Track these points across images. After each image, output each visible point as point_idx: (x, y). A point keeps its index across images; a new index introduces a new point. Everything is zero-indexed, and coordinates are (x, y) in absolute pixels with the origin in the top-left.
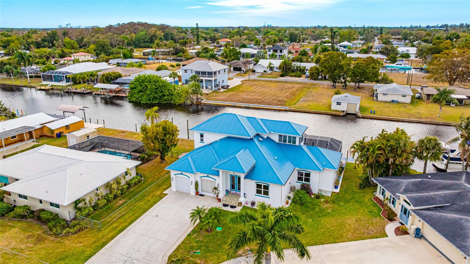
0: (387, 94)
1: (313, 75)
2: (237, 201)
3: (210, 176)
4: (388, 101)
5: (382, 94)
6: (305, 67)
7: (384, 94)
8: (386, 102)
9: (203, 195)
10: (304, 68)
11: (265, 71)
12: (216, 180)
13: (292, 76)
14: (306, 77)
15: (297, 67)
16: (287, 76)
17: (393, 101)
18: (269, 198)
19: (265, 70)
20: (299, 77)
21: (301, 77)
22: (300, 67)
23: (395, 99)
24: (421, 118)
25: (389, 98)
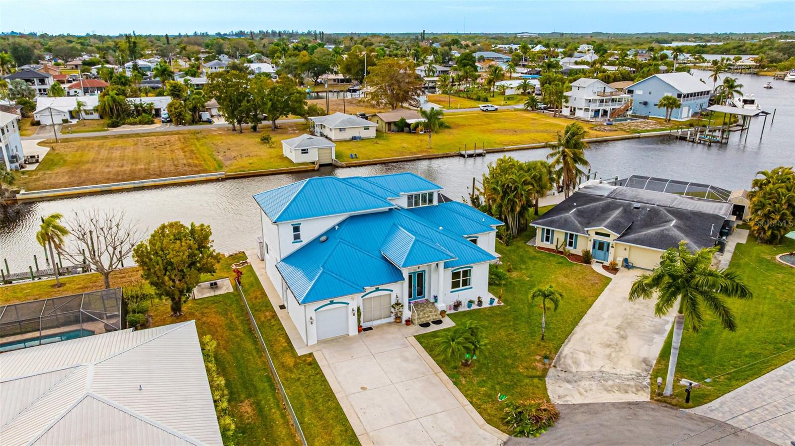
0: (344, 129)
1: (181, 117)
2: (435, 311)
3: (381, 287)
4: (348, 139)
5: (339, 130)
6: (152, 104)
7: (340, 130)
8: (346, 141)
9: (370, 329)
10: (151, 106)
11: (65, 121)
12: (392, 291)
13: (134, 124)
14: (163, 122)
15: (136, 106)
16: (124, 124)
17: (354, 138)
18: (472, 288)
19: (65, 118)
20: (150, 124)
21: (152, 123)
22: (141, 106)
23: (357, 135)
24: (415, 154)
25: (347, 135)
